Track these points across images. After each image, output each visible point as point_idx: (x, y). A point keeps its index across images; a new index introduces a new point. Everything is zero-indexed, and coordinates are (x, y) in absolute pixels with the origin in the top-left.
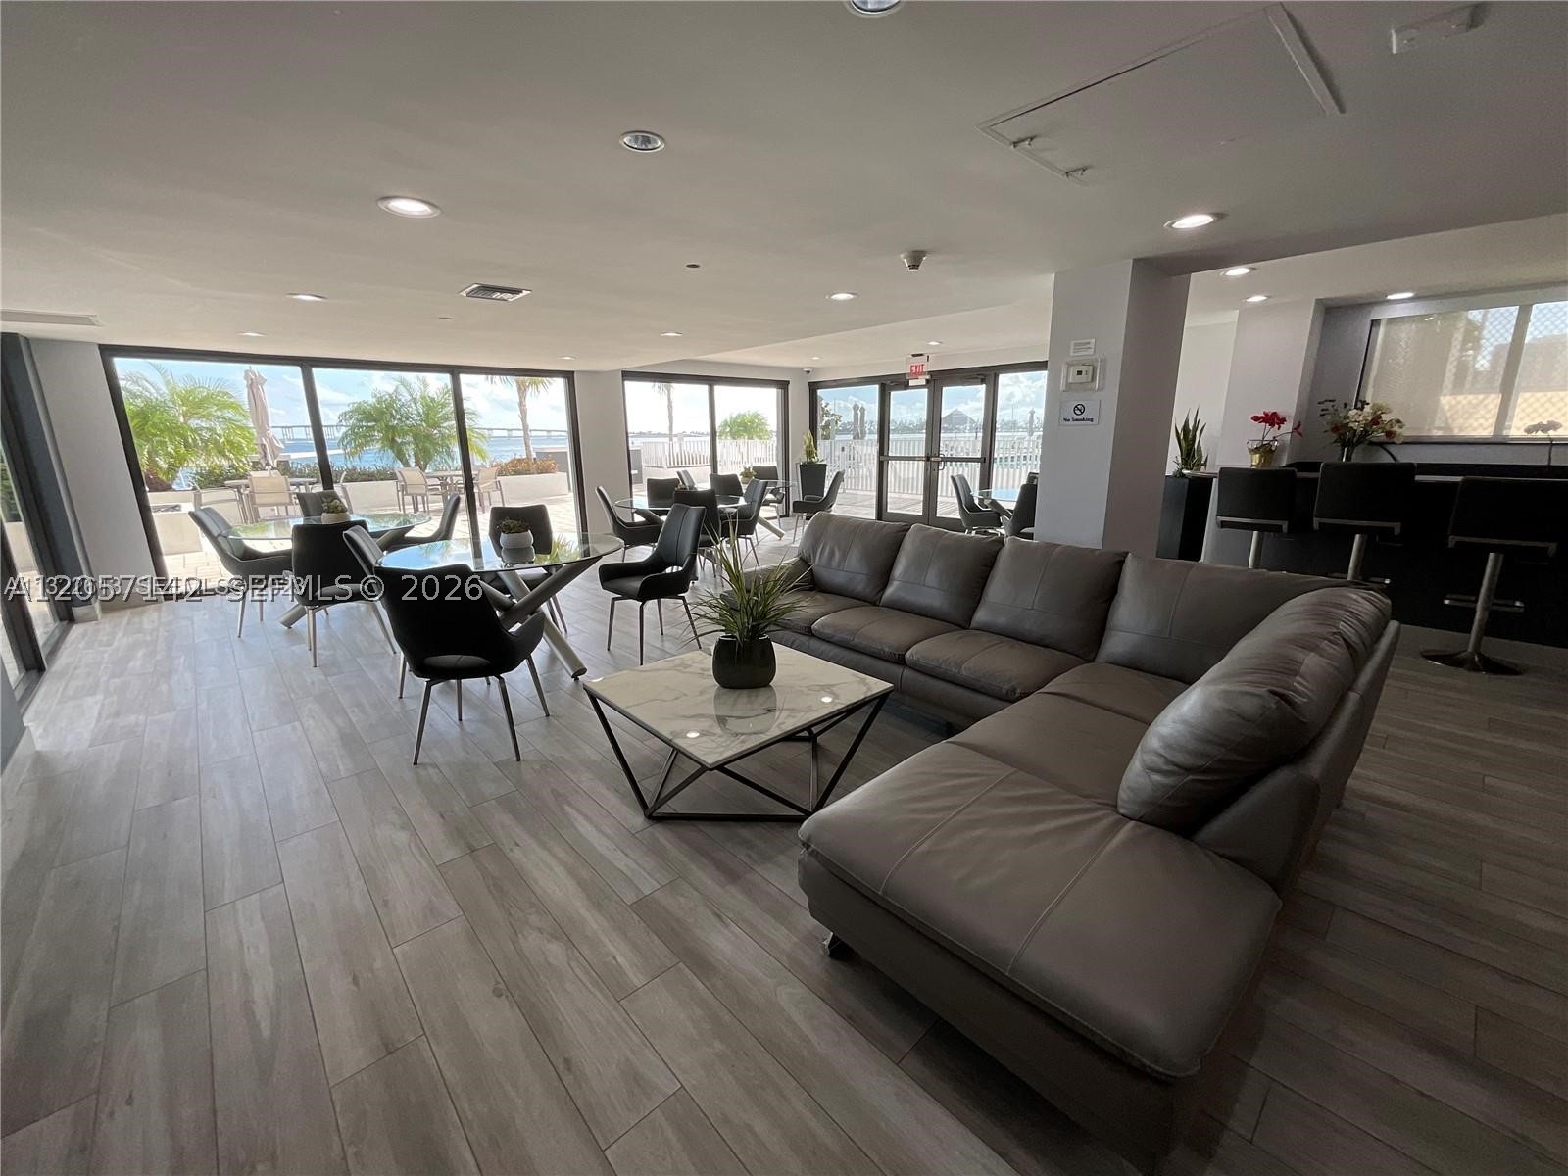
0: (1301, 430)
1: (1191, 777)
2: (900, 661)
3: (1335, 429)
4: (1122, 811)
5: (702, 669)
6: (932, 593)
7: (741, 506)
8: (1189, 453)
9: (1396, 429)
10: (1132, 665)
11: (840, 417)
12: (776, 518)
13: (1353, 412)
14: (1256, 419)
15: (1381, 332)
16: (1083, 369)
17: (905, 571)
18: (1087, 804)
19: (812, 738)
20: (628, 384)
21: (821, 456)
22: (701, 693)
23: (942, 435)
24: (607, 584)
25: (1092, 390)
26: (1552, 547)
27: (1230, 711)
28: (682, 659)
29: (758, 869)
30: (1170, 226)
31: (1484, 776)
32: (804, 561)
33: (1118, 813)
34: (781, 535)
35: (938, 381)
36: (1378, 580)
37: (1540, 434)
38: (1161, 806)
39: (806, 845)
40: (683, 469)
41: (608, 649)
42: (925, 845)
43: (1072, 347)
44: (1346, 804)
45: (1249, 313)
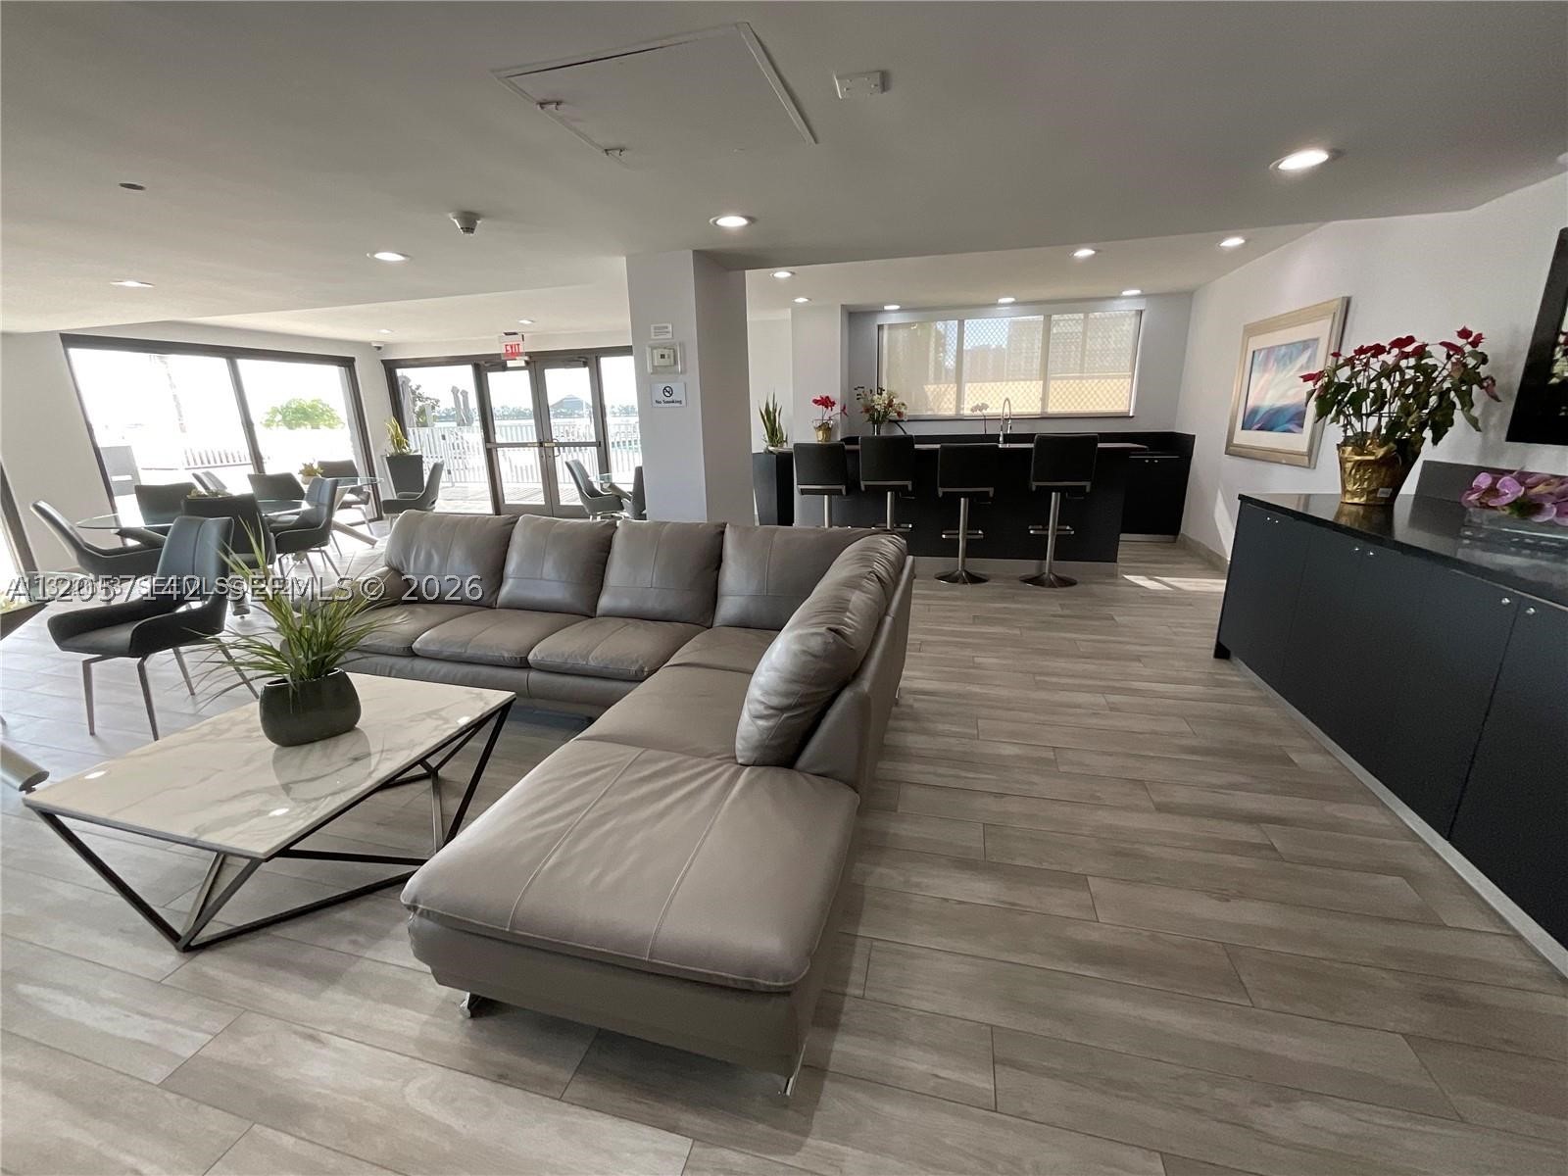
0: (846, 411)
1: (785, 715)
2: (523, 664)
3: (867, 411)
4: (740, 761)
5: (249, 731)
6: (552, 584)
7: (304, 512)
8: (774, 433)
9: (903, 410)
10: (743, 624)
11: (437, 401)
12: (363, 523)
13: (876, 397)
14: (816, 402)
15: (885, 334)
16: (666, 352)
17: (519, 567)
18: (712, 763)
19: (432, 774)
20: (73, 352)
21: (413, 447)
22: (248, 762)
23: (552, 421)
24: (68, 642)
25: (676, 372)
26: (991, 491)
27: (804, 652)
28: (214, 723)
29: (369, 954)
30: (715, 222)
31: (973, 657)
32: (396, 571)
33: (737, 763)
34: (372, 542)
35: (539, 363)
36: (905, 525)
37: (978, 413)
38: (767, 746)
39: (413, 908)
40: (205, 470)
41: (92, 733)
42: (553, 857)
43: (652, 331)
44: (902, 702)
45: (797, 311)
